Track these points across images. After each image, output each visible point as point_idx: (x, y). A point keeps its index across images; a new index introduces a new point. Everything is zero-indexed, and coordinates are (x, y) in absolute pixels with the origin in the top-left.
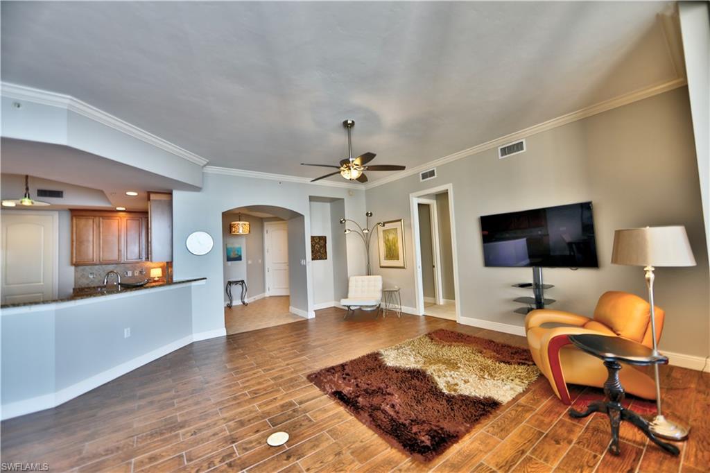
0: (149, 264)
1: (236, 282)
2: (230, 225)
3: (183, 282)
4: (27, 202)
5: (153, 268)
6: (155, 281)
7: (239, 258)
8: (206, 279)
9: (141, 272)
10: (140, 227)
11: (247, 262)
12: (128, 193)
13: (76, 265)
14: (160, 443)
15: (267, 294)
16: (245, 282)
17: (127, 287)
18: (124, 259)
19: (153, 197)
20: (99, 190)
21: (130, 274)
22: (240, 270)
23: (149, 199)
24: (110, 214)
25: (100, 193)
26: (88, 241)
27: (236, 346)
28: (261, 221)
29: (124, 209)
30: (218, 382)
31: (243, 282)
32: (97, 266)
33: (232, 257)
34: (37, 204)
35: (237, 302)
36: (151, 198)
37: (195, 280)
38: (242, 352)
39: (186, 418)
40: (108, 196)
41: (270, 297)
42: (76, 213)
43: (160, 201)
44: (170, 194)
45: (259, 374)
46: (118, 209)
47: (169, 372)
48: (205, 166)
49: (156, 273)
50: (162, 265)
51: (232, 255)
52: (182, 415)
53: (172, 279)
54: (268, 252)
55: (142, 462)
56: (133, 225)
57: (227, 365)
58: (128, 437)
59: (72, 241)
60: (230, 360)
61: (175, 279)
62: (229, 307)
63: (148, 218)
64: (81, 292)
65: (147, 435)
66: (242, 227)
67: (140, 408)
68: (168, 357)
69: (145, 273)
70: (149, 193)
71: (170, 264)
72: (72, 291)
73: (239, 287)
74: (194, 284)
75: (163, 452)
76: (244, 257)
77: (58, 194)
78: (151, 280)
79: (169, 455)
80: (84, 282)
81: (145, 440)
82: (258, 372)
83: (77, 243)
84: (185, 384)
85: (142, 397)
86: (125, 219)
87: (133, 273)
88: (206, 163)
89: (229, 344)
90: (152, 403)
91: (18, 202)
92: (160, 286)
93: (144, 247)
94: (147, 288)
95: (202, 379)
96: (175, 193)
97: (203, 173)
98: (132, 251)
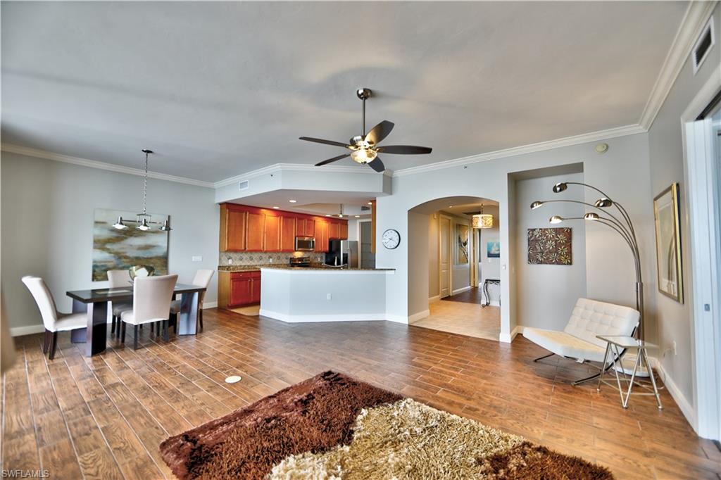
3: (381, 270)
33: (493, 253)
51: (493, 251)
53: (375, 266)
74: (387, 272)
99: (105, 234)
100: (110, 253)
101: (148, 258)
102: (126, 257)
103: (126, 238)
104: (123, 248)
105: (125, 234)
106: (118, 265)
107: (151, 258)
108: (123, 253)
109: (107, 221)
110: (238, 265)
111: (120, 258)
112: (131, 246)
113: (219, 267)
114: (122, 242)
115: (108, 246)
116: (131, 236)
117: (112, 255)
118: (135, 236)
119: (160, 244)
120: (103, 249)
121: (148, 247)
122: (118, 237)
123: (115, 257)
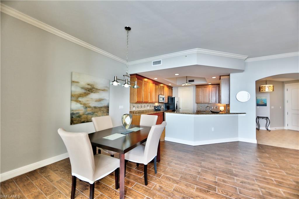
0: (219, 105)
1: (263, 118)
2: (260, 87)
3: (235, 113)
4: (187, 84)
5: (221, 106)
6: (222, 112)
7: (265, 105)
8: (246, 113)
9: (216, 107)
10: (216, 90)
11: (271, 108)
12: (213, 78)
13: (197, 103)
14: (227, 177)
15: (286, 128)
16: (269, 118)
17: (213, 113)
18: (210, 102)
19: (222, 78)
20: (204, 78)
21: (212, 108)
22: (265, 112)
23: (220, 79)
24: (206, 86)
25: (204, 79)
26: (200, 96)
27: (263, 151)
28: (283, 83)
29: (211, 84)
30: (253, 165)
31: (267, 118)
32: (203, 104)
33: (260, 104)
34: (189, 84)
35: (263, 128)
36: (221, 78)
37: (240, 113)
38: (268, 156)
39: (237, 173)
40: (206, 79)
41: (288, 130)
42: (198, 86)
43: (225, 79)
44: (229, 75)
45: (282, 173)
46: (209, 84)
47: (228, 150)
48: (246, 59)
49: (222, 108)
50: (224, 105)
51: (260, 103)
52: (236, 171)
53: (229, 112)
54: (287, 102)
55: (220, 180)
56: (214, 89)
57: (258, 159)
58: (215, 168)
59: (196, 95)
60: (260, 157)
61: (231, 112)
62: (258, 129)
63: (220, 86)
64: (198, 112)
65: (221, 171)
66: (268, 88)
67: (218, 159)
68: (228, 144)
69: (217, 108)
70: (220, 76)
71: (228, 105)
72: (196, 111)
73: (264, 121)
74: (239, 115)
75: (228, 181)
76: (268, 104)
77: (193, 81)
78: (221, 111)
79: (231, 184)
80: (199, 109)
81: (221, 172)
82: (282, 172)
83: (197, 96)
84: (236, 158)
85: (218, 155)
86: (211, 87)
87: (213, 107)
88: (246, 58)
89: (259, 149)
90: (222, 159)
91: (185, 84)
92: (225, 114)
93: (217, 98)
94: (220, 114)
95: (244, 160)
96: (231, 75)
97: (245, 63)
98: (213, 99)
99: (78, 90)
100: (81, 104)
101: (100, 107)
102: (90, 107)
103: (89, 94)
104: (88, 101)
105: (89, 91)
106: (85, 112)
107: (101, 107)
108: (88, 104)
109: (79, 81)
110: (137, 110)
111: (86, 108)
112: (92, 99)
113: (130, 112)
114: (88, 96)
115: (80, 99)
116: (92, 92)
117: (82, 105)
118: (94, 93)
119: (105, 98)
120: (77, 101)
121: (100, 100)
122: (85, 93)
123: (83, 107)
